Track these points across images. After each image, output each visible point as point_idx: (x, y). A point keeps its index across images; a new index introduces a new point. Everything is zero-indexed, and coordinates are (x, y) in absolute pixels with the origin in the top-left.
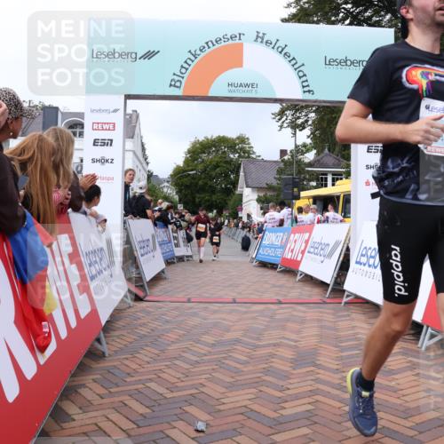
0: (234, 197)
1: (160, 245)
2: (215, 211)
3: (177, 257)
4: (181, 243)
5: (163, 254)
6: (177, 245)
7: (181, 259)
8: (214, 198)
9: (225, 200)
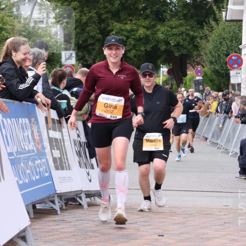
0: (218, 30)
1: (13, 162)
2: (164, 70)
3: (60, 196)
4: (73, 158)
5: (21, 187)
6: (61, 164)
7: (71, 201)
8: (162, 32)
9: (193, 39)
